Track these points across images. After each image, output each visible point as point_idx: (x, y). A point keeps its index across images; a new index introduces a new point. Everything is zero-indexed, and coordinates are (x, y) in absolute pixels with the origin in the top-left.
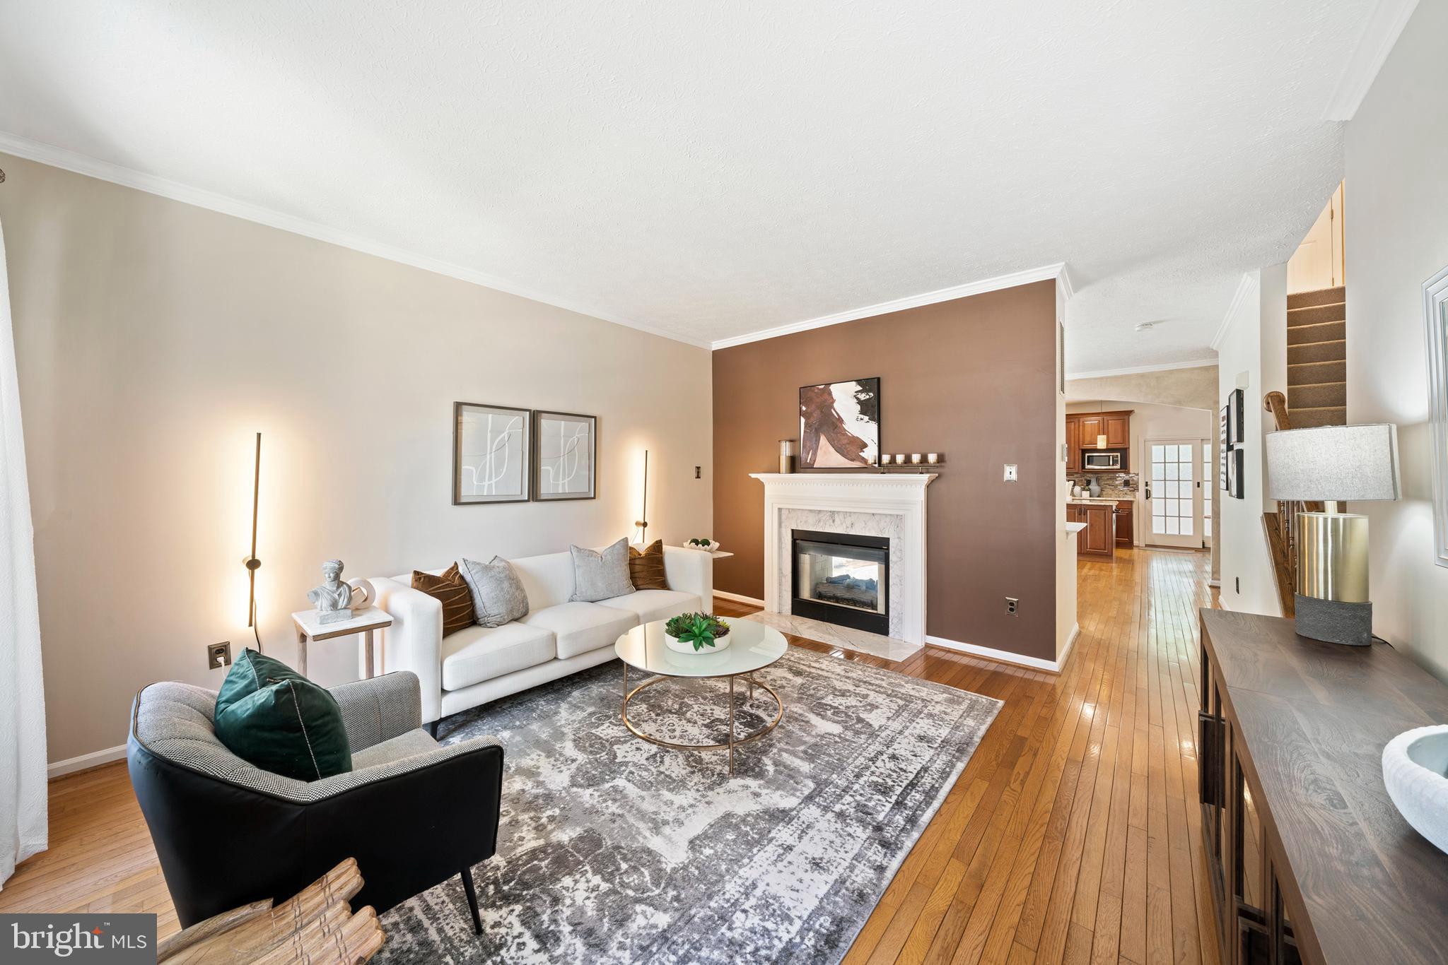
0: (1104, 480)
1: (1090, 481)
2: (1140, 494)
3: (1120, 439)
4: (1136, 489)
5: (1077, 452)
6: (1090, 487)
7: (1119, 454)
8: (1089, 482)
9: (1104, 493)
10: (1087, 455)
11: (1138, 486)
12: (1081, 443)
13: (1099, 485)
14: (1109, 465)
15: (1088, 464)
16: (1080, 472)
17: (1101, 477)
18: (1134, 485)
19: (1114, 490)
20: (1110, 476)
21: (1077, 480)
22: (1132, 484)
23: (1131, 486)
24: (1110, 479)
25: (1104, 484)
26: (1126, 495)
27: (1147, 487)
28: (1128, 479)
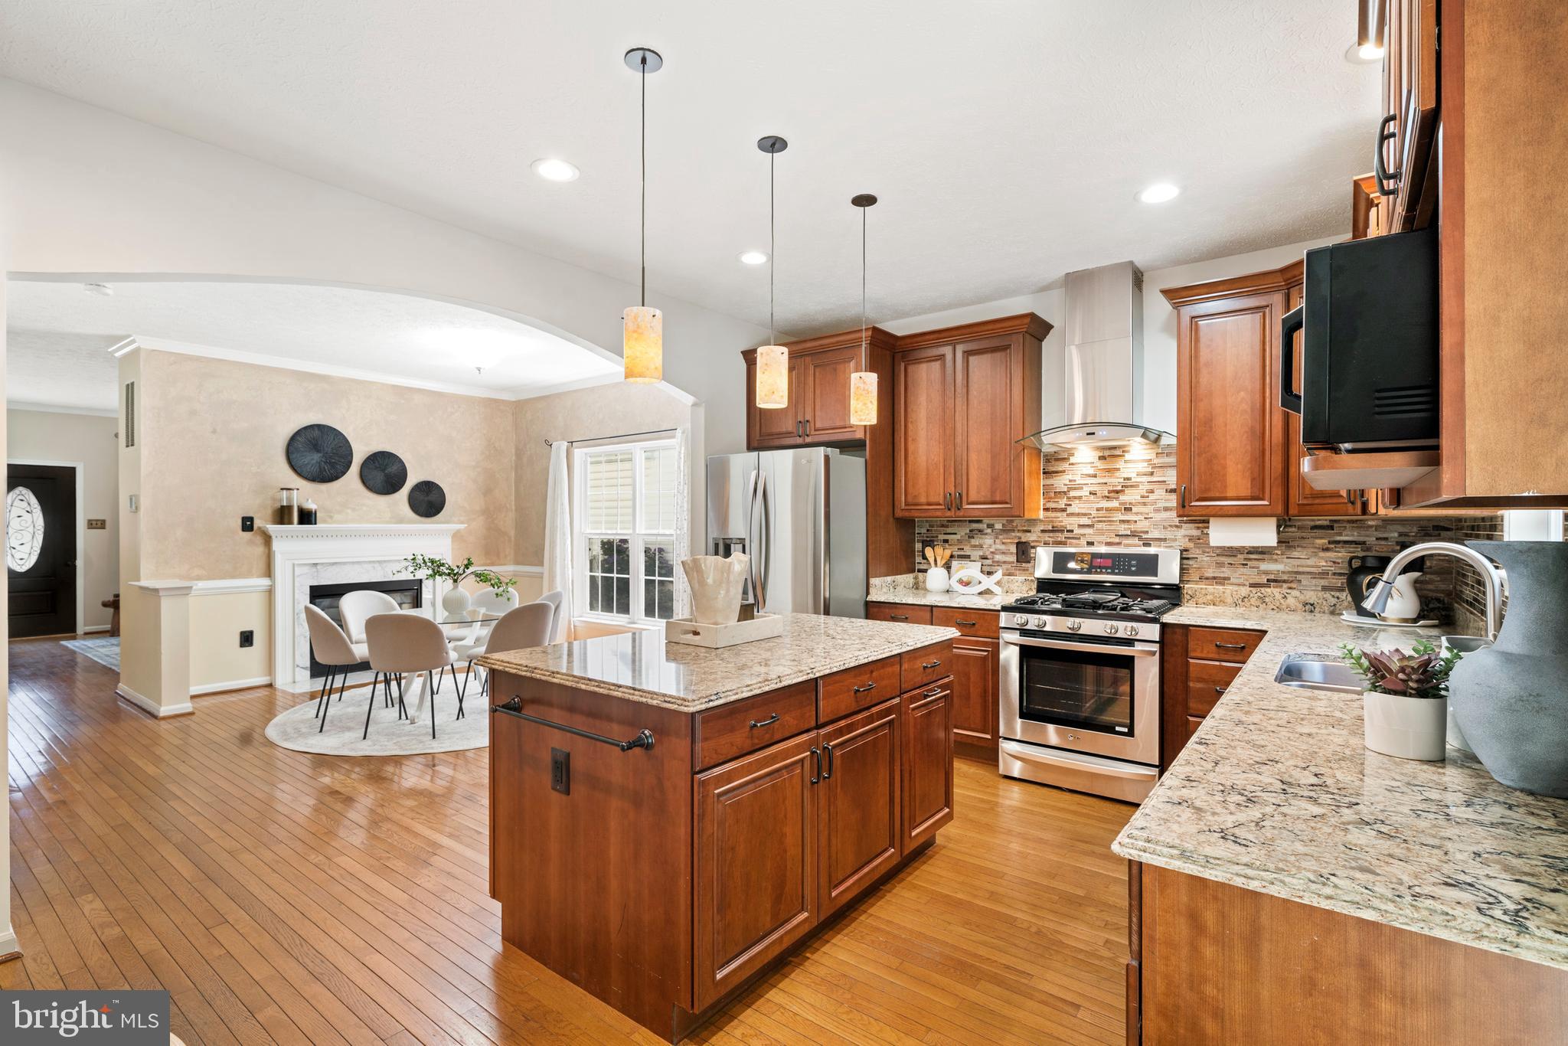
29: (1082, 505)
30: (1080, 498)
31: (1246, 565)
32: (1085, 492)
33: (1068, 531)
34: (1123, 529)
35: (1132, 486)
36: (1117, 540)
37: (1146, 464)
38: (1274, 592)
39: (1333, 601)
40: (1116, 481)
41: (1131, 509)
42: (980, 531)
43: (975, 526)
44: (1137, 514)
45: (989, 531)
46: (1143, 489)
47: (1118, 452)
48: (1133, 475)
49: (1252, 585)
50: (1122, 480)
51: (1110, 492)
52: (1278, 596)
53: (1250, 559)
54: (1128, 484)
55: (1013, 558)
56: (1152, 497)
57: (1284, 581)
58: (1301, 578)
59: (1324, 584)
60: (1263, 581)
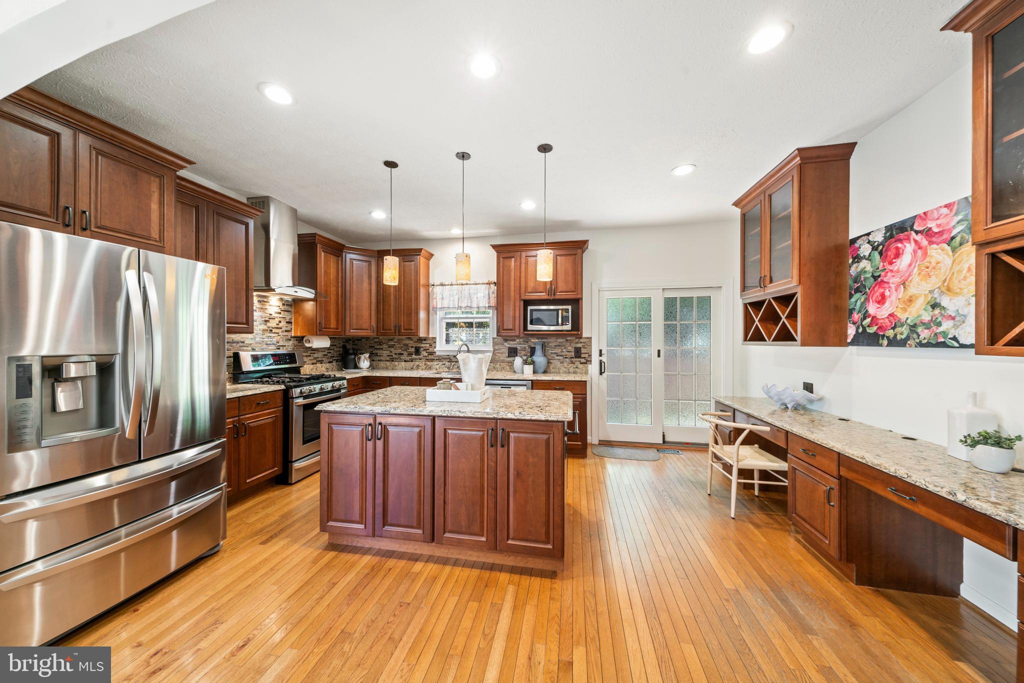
0: (551, 347)
1: (535, 348)
2: (594, 368)
3: (571, 287)
4: (588, 361)
5: (517, 304)
6: (535, 358)
7: (569, 307)
8: (533, 351)
9: (551, 367)
10: (530, 308)
11: (590, 356)
12: (523, 290)
13: (545, 355)
14: (558, 324)
15: (532, 323)
16: (522, 335)
17: (548, 343)
18: (586, 356)
19: (563, 363)
20: (559, 341)
21: (519, 348)
22: (584, 353)
23: (583, 356)
24: (559, 346)
25: (551, 353)
26: (577, 369)
27: (601, 358)
28: (579, 345)
31: (310, 355)
33: (241, 342)
35: (272, 319)
37: (278, 308)
38: (319, 365)
39: (332, 366)
40: (266, 315)
41: (272, 330)
44: (274, 333)
46: (277, 320)
47: (266, 300)
48: (273, 313)
49: (313, 364)
50: (268, 315)
51: (263, 320)
52: (320, 367)
54: (271, 317)
56: (281, 325)
57: (320, 361)
58: (323, 359)
59: (328, 360)
60: (315, 361)
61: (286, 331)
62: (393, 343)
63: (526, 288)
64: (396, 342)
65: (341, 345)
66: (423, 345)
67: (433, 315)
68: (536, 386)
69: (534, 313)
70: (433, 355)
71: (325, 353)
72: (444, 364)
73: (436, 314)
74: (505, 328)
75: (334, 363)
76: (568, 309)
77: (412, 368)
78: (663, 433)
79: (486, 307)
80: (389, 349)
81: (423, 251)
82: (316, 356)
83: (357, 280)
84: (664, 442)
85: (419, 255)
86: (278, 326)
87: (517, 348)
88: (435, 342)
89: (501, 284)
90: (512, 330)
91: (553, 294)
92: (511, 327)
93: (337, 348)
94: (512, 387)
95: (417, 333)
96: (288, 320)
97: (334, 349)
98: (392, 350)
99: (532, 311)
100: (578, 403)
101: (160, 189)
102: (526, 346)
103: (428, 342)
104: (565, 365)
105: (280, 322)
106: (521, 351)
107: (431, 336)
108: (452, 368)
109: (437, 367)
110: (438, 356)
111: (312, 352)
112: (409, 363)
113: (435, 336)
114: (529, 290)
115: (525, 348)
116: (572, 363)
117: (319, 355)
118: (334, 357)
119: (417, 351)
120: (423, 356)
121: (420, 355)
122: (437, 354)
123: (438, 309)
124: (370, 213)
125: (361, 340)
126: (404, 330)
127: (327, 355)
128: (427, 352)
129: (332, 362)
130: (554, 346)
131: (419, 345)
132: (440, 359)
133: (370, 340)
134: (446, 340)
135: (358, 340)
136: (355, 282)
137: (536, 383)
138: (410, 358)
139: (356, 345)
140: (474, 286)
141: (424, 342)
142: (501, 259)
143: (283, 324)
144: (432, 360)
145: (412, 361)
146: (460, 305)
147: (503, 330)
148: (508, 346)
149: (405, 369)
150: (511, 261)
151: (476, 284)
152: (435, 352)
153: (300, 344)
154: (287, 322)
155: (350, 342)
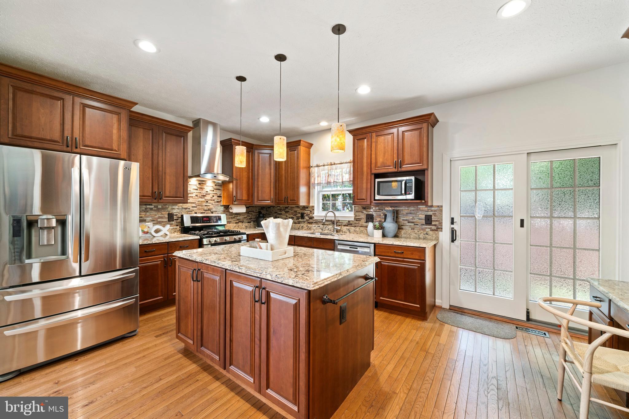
0: (403, 215)
1: (387, 215)
2: (445, 235)
3: (416, 157)
4: (439, 228)
5: (368, 177)
6: (385, 224)
7: (413, 178)
8: (385, 218)
9: (403, 232)
10: (377, 180)
11: (441, 224)
12: (373, 166)
13: (396, 222)
14: (402, 194)
15: (379, 194)
16: (373, 204)
17: (401, 211)
18: (437, 223)
19: (414, 229)
20: (410, 209)
21: (374, 214)
22: (435, 221)
23: (433, 223)
24: (410, 214)
25: (403, 220)
26: (427, 236)
27: (452, 226)
28: (430, 213)
29: (193, 200)
30: (192, 197)
31: (234, 218)
32: (194, 195)
33: (188, 209)
34: (206, 208)
35: (208, 194)
36: (204, 212)
37: (212, 188)
38: (240, 224)
39: (250, 225)
40: (204, 192)
41: (208, 202)
42: (151, 209)
43: (148, 206)
44: (209, 203)
45: (156, 209)
46: (211, 195)
47: (204, 183)
48: (208, 191)
49: (236, 223)
51: (202, 196)
52: (241, 225)
53: (235, 216)
54: (207, 194)
55: (167, 220)
56: (214, 198)
57: (241, 221)
58: (244, 220)
59: (248, 221)
60: (238, 221)
61: (217, 202)
62: (288, 210)
63: (376, 163)
64: (290, 209)
65: (257, 211)
66: (306, 212)
67: (312, 189)
68: (378, 249)
69: (381, 184)
70: (312, 219)
71: (246, 216)
72: (319, 226)
73: (315, 188)
74: (359, 198)
75: (252, 223)
76: (412, 180)
77: (299, 228)
78: (528, 309)
79: (348, 181)
80: (286, 214)
81: (302, 142)
82: (238, 218)
83: (262, 167)
84: (528, 319)
85: (300, 145)
86: (212, 199)
87: (373, 215)
88: (314, 210)
89: (356, 163)
90: (364, 200)
91: (399, 166)
92: (364, 198)
93: (254, 213)
94: (358, 248)
95: (298, 202)
96: (218, 195)
97: (252, 214)
98: (287, 215)
99: (379, 182)
100: (417, 267)
101: (118, 121)
102: (381, 213)
103: (309, 209)
104: (416, 231)
105: (213, 196)
106: (377, 218)
107: (311, 205)
108: (324, 229)
109: (315, 228)
110: (316, 220)
111: (236, 215)
112: (297, 224)
113: (313, 205)
114: (379, 165)
115: (380, 215)
116: (424, 229)
117: (241, 217)
118: (252, 219)
119: (302, 217)
120: (306, 220)
121: (304, 219)
122: (315, 218)
123: (316, 185)
124: (258, 119)
125: (270, 208)
126: (290, 201)
127: (247, 217)
128: (308, 217)
129: (250, 222)
130: (405, 214)
131: (303, 212)
132: (317, 222)
133: (275, 208)
134: (323, 208)
135: (269, 208)
136: (260, 169)
137: (378, 246)
138: (298, 221)
139: (268, 211)
140: (340, 165)
141: (307, 209)
142: (356, 141)
143: (215, 197)
144: (311, 223)
145: (299, 223)
146: (329, 181)
147: (357, 200)
148: (366, 213)
149: (295, 229)
150: (364, 142)
151: (341, 164)
152: (313, 217)
153: (227, 210)
154: (218, 196)
155: (264, 209)
